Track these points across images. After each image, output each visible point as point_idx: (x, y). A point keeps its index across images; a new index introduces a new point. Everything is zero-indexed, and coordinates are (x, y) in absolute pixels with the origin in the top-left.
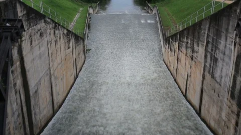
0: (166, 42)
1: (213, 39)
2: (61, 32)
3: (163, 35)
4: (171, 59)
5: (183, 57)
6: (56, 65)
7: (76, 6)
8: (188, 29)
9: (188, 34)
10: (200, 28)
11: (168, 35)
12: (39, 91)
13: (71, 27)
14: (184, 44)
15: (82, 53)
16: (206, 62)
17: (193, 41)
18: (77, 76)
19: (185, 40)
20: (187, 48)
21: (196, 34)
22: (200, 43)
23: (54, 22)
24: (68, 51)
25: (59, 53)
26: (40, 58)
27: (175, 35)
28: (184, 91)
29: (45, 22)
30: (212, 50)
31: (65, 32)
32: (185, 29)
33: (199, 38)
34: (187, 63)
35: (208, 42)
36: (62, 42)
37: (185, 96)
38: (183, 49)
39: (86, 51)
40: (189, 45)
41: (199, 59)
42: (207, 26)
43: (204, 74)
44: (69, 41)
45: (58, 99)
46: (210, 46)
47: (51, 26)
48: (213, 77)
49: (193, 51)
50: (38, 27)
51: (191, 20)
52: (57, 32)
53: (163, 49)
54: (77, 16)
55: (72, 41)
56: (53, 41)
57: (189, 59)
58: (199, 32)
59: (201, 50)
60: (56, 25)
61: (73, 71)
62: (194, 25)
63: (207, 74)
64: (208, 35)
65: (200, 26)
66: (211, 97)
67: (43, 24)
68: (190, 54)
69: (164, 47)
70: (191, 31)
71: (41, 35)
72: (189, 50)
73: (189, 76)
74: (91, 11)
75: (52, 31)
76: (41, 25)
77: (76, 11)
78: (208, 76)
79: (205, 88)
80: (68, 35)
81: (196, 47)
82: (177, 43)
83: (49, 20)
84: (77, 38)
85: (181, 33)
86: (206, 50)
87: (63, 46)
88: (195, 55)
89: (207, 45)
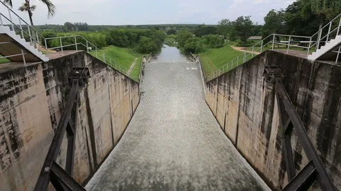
0: (207, 86)
1: (246, 83)
2: (120, 78)
3: (205, 80)
4: (211, 98)
5: (221, 98)
6: (115, 105)
7: (132, 57)
8: (225, 74)
9: (225, 79)
10: (235, 74)
11: (210, 78)
12: (102, 126)
13: (128, 74)
14: (222, 87)
15: (137, 95)
16: (240, 101)
17: (229, 84)
18: (133, 114)
19: (223, 84)
20: (224, 90)
21: (232, 80)
22: (235, 86)
23: (114, 69)
24: (125, 93)
25: (118, 95)
26: (102, 99)
27: (215, 80)
28: (223, 127)
29: (107, 69)
30: (245, 92)
31: (123, 78)
32: (222, 75)
33: (234, 82)
34: (225, 103)
35: (242, 86)
36: (121, 86)
37: (224, 130)
38: (222, 91)
39: (140, 94)
40: (226, 88)
41: (235, 99)
42: (241, 72)
43: (239, 112)
44: (126, 85)
45: (117, 134)
46: (243, 88)
47: (111, 73)
48: (246, 114)
49: (230, 93)
50: (101, 74)
51: (228, 68)
52: (117, 78)
54: (133, 65)
55: (129, 85)
56: (113, 87)
57: (226, 100)
58: (234, 77)
59: (236, 92)
60: (116, 72)
61: (130, 111)
62: (230, 72)
63: (241, 112)
64: (242, 80)
65: (235, 73)
66: (245, 132)
67: (105, 72)
68: (227, 95)
69: (206, 90)
70: (227, 77)
71: (103, 80)
72: (226, 92)
73: (227, 114)
74: (145, 60)
75: (113, 77)
76: (104, 72)
77: (132, 60)
78: (242, 114)
79: (240, 123)
80: (125, 80)
81: (232, 90)
82: (216, 87)
83: (110, 68)
84: (133, 82)
85: (220, 78)
86: (241, 93)
87: (121, 89)
88: (231, 96)
89: (241, 88)
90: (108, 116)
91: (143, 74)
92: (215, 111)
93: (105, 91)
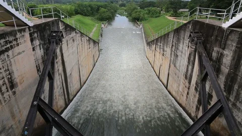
0: (148, 45)
1: (176, 43)
2: (85, 39)
3: (146, 41)
4: (150, 54)
5: (157, 54)
6: (82, 59)
7: (94, 23)
8: (161, 37)
9: (161, 40)
10: (168, 37)
11: (150, 40)
12: (72, 74)
13: (91, 36)
14: (159, 46)
15: (97, 51)
16: (171, 57)
17: (164, 44)
18: (95, 65)
19: (159, 44)
20: (160, 48)
22: (168, 46)
23: (81, 32)
24: (89, 50)
25: (84, 51)
26: (73, 54)
27: (153, 41)
28: (158, 75)
29: (76, 32)
30: (175, 50)
31: (88, 38)
32: (159, 38)
33: (167, 42)
34: (160, 58)
35: (172, 46)
36: (86, 44)
37: (159, 78)
38: (158, 49)
39: (100, 51)
40: (161, 47)
41: (167, 55)
42: (172, 35)
43: (170, 64)
44: (90, 44)
45: (83, 79)
46: (174, 48)
47: (79, 35)
48: (175, 66)
49: (164, 51)
51: (163, 32)
52: (83, 39)
53: (146, 49)
54: (95, 29)
55: (92, 44)
56: (80, 44)
57: (161, 55)
58: (167, 39)
59: (168, 50)
60: (82, 34)
61: (92, 62)
62: (165, 35)
63: (171, 64)
64: (173, 41)
66: (173, 78)
67: (75, 34)
68: (162, 52)
69: (147, 48)
70: (164, 38)
71: (73, 40)
72: (161, 50)
73: (161, 65)
74: (103, 26)
75: (80, 38)
76: (73, 34)
77: (94, 26)
78: (172, 66)
79: (170, 72)
80: (89, 40)
81: (165, 49)
82: (154, 46)
83: (78, 32)
84: (95, 42)
85: (157, 40)
86: (172, 51)
87: (86, 47)
88: (165, 53)
89: (172, 47)
90: (77, 66)
91: (102, 36)
92: (152, 64)
93: (75, 48)
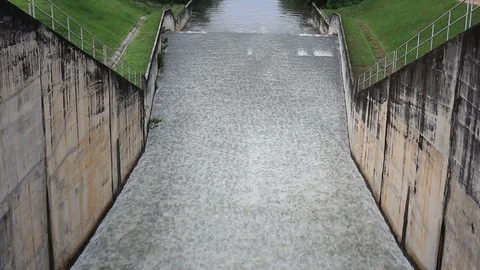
0: (358, 105)
1: (471, 91)
2: (80, 69)
3: (351, 87)
4: (366, 143)
5: (397, 141)
6: (61, 152)
8: (411, 68)
9: (411, 78)
10: (440, 66)
11: (365, 82)
12: (14, 215)
14: (402, 108)
15: (136, 127)
16: (453, 151)
17: (422, 98)
18: (121, 186)
19: (403, 97)
20: (408, 116)
21: (431, 80)
22: (440, 103)
23: (61, 39)
24: (96, 119)
25: (72, 122)
26: (21, 130)
27: (380, 85)
28: (400, 232)
29: (39, 38)
30: (468, 122)
31: (92, 68)
32: (403, 70)
33: (437, 90)
34: (408, 158)
35: (458, 101)
36: (83, 92)
37: (402, 245)
38: (399, 122)
39: (148, 125)
40: (413, 110)
41: (436, 145)
42: (457, 59)
43: (448, 185)
44: (100, 92)
45: (65, 243)
46: (464, 110)
47: (54, 49)
48: (469, 190)
49: (423, 126)
50: (20, 48)
51: (418, 50)
52: (69, 67)
53: (351, 123)
54: (131, 37)
55: (110, 95)
56: (57, 89)
57: (412, 147)
58: (438, 76)
59: (441, 121)
60: (67, 49)
61: (110, 174)
62: (426, 59)
63: (455, 184)
64: (459, 83)
65: (440, 60)
66: (463, 245)
67: (33, 43)
68: (415, 133)
69: (354, 117)
70: (425, 73)
71: (26, 71)
72: (413, 122)
73: (412, 191)
74: (169, 23)
75: (57, 63)
76: (28, 44)
77: (130, 22)
78: (458, 190)
79: (450, 220)
80: (98, 76)
81: (429, 115)
82: (384, 106)
83: (49, 35)
84: (124, 87)
85: (395, 79)
86: (454, 123)
87: (83, 105)
88: (427, 136)
89: (456, 110)
90: (36, 185)
91: (160, 65)
93: (29, 106)
